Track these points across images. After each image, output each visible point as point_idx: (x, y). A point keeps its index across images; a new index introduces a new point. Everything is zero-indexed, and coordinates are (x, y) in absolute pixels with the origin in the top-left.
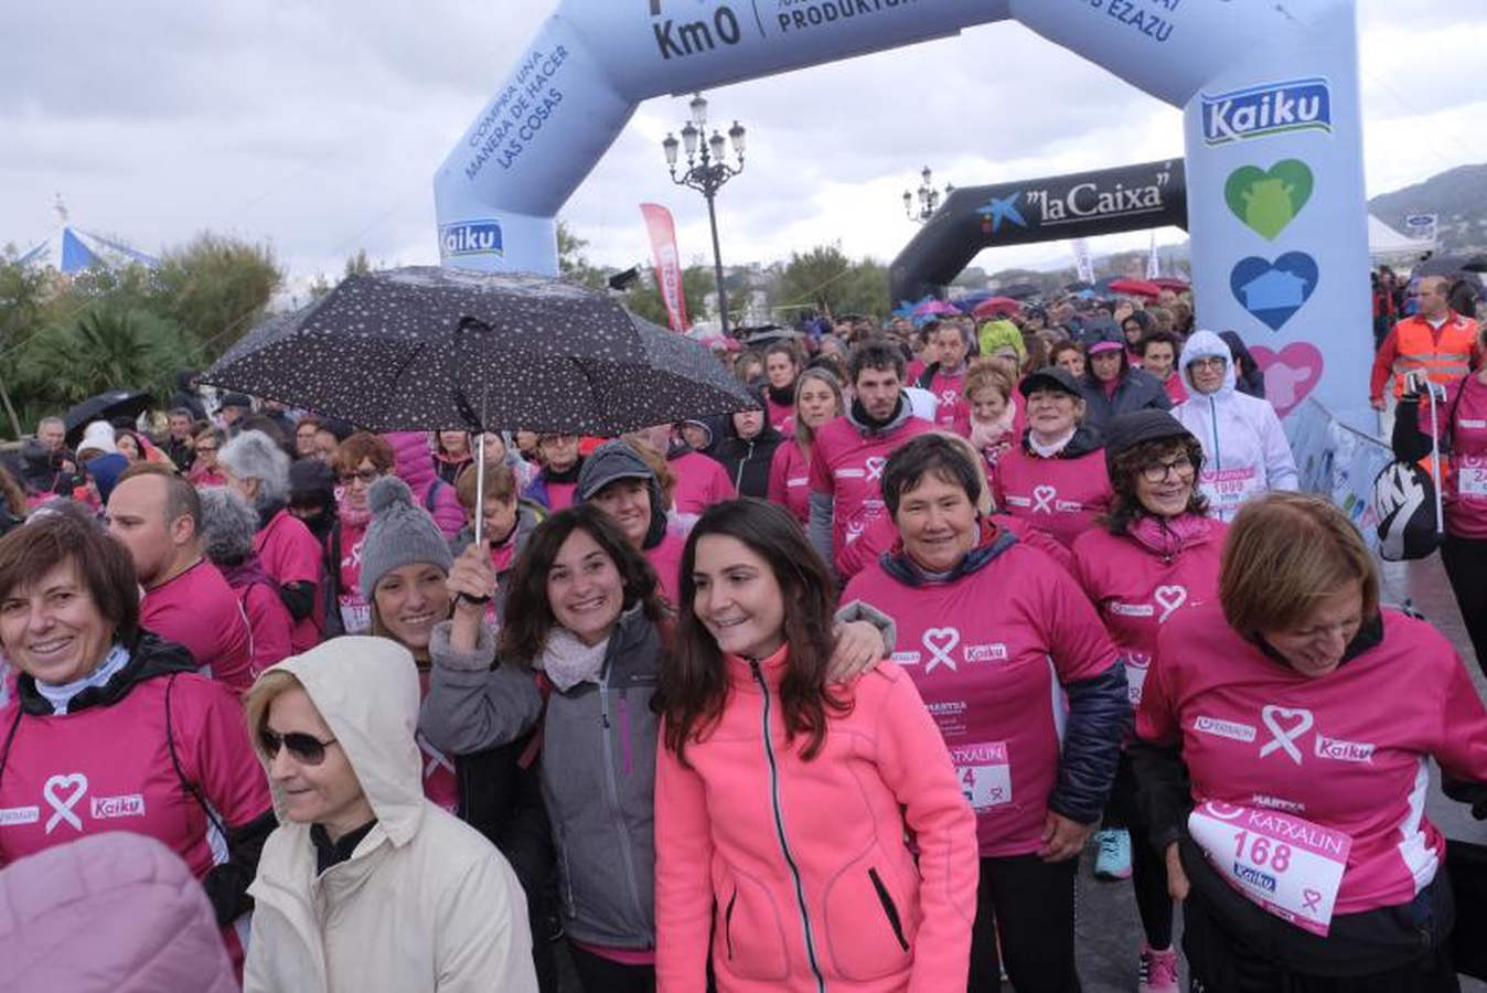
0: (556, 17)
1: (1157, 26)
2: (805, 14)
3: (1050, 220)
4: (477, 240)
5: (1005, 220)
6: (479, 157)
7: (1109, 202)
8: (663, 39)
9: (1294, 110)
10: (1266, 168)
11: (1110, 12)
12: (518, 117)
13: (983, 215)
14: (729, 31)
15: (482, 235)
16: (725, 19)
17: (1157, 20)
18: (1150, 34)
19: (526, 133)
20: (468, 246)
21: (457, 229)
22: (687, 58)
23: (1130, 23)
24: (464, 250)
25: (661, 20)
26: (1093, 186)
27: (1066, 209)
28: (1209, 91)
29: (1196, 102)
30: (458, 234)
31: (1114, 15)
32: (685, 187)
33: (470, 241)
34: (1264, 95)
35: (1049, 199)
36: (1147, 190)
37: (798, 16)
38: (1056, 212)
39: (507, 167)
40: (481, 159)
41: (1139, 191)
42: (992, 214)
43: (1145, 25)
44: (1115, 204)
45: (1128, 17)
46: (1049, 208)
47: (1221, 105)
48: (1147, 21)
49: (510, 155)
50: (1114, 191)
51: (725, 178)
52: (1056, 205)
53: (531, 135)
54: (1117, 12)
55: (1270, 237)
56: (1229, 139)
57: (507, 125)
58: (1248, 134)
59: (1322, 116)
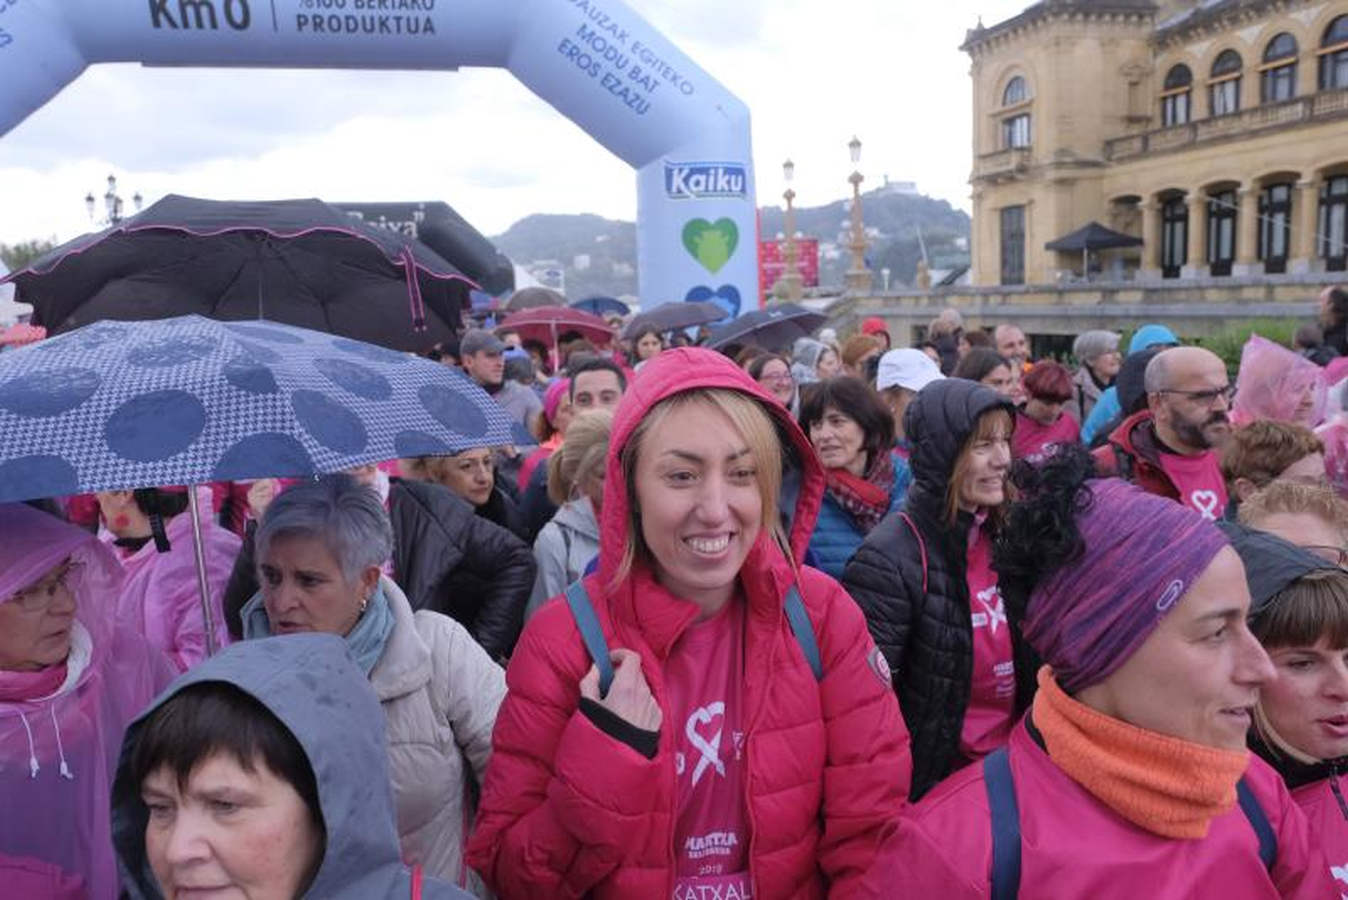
1: (638, 102)
2: (326, 20)
8: (157, 7)
9: (729, 182)
10: (712, 220)
11: (602, 83)
14: (238, 17)
16: (236, 5)
17: (639, 97)
18: (632, 107)
22: (182, 33)
23: (617, 95)
28: (672, 158)
29: (658, 167)
31: (605, 86)
34: (709, 168)
36: (407, 224)
37: (318, 20)
41: (400, 224)
43: (629, 99)
45: (618, 89)
47: (681, 170)
48: (631, 96)
54: (609, 85)
55: (714, 270)
56: (686, 197)
58: (699, 195)
59: (743, 190)
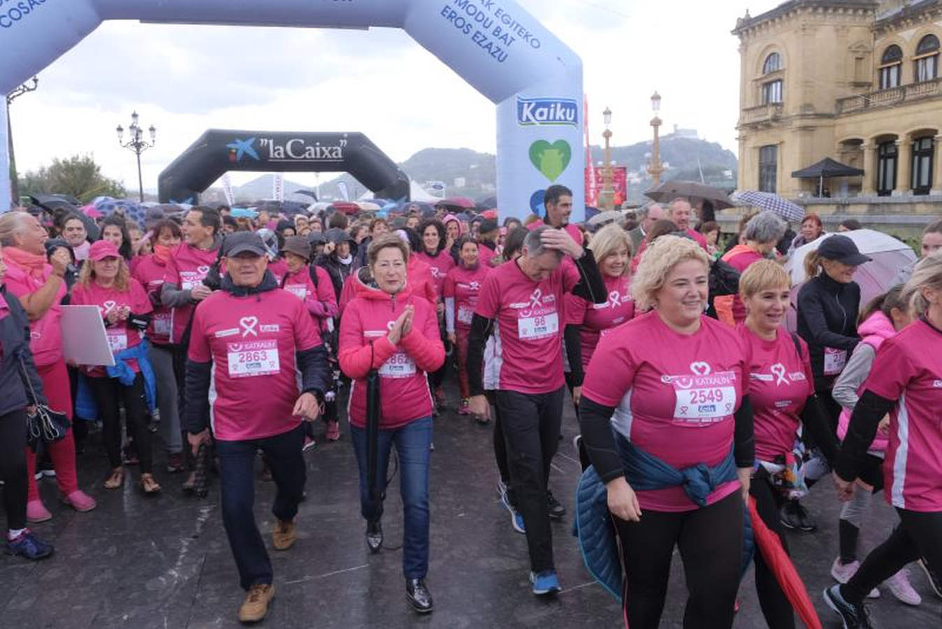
1: (499, 53)
3: (276, 158)
5: (245, 154)
7: (312, 152)
9: (565, 114)
10: (552, 142)
11: (473, 38)
13: (230, 149)
17: (499, 50)
18: (495, 56)
23: (484, 47)
26: (302, 142)
27: (285, 153)
28: (523, 95)
29: (512, 102)
31: (475, 41)
34: (551, 103)
35: (275, 145)
36: (335, 148)
38: (279, 154)
41: (329, 148)
42: (237, 150)
43: (492, 51)
44: (316, 154)
45: (484, 43)
46: (275, 151)
47: (529, 104)
48: (494, 49)
50: (315, 146)
52: (279, 149)
54: (478, 40)
55: (552, 180)
56: (533, 124)
58: (543, 122)
59: (575, 120)
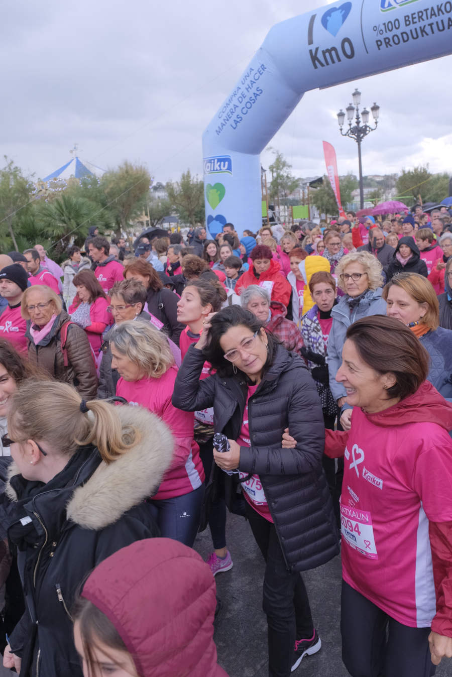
0: (261, 49)
2: (391, 39)
4: (220, 166)
6: (222, 123)
8: (314, 58)
12: (241, 103)
14: (349, 52)
15: (222, 163)
16: (347, 45)
19: (244, 111)
20: (215, 169)
21: (211, 160)
22: (326, 67)
24: (214, 171)
25: (313, 47)
30: (211, 163)
32: (347, 137)
33: (217, 166)
37: (387, 41)
39: (235, 128)
40: (223, 125)
49: (236, 122)
51: (367, 132)
53: (247, 111)
57: (236, 106)
